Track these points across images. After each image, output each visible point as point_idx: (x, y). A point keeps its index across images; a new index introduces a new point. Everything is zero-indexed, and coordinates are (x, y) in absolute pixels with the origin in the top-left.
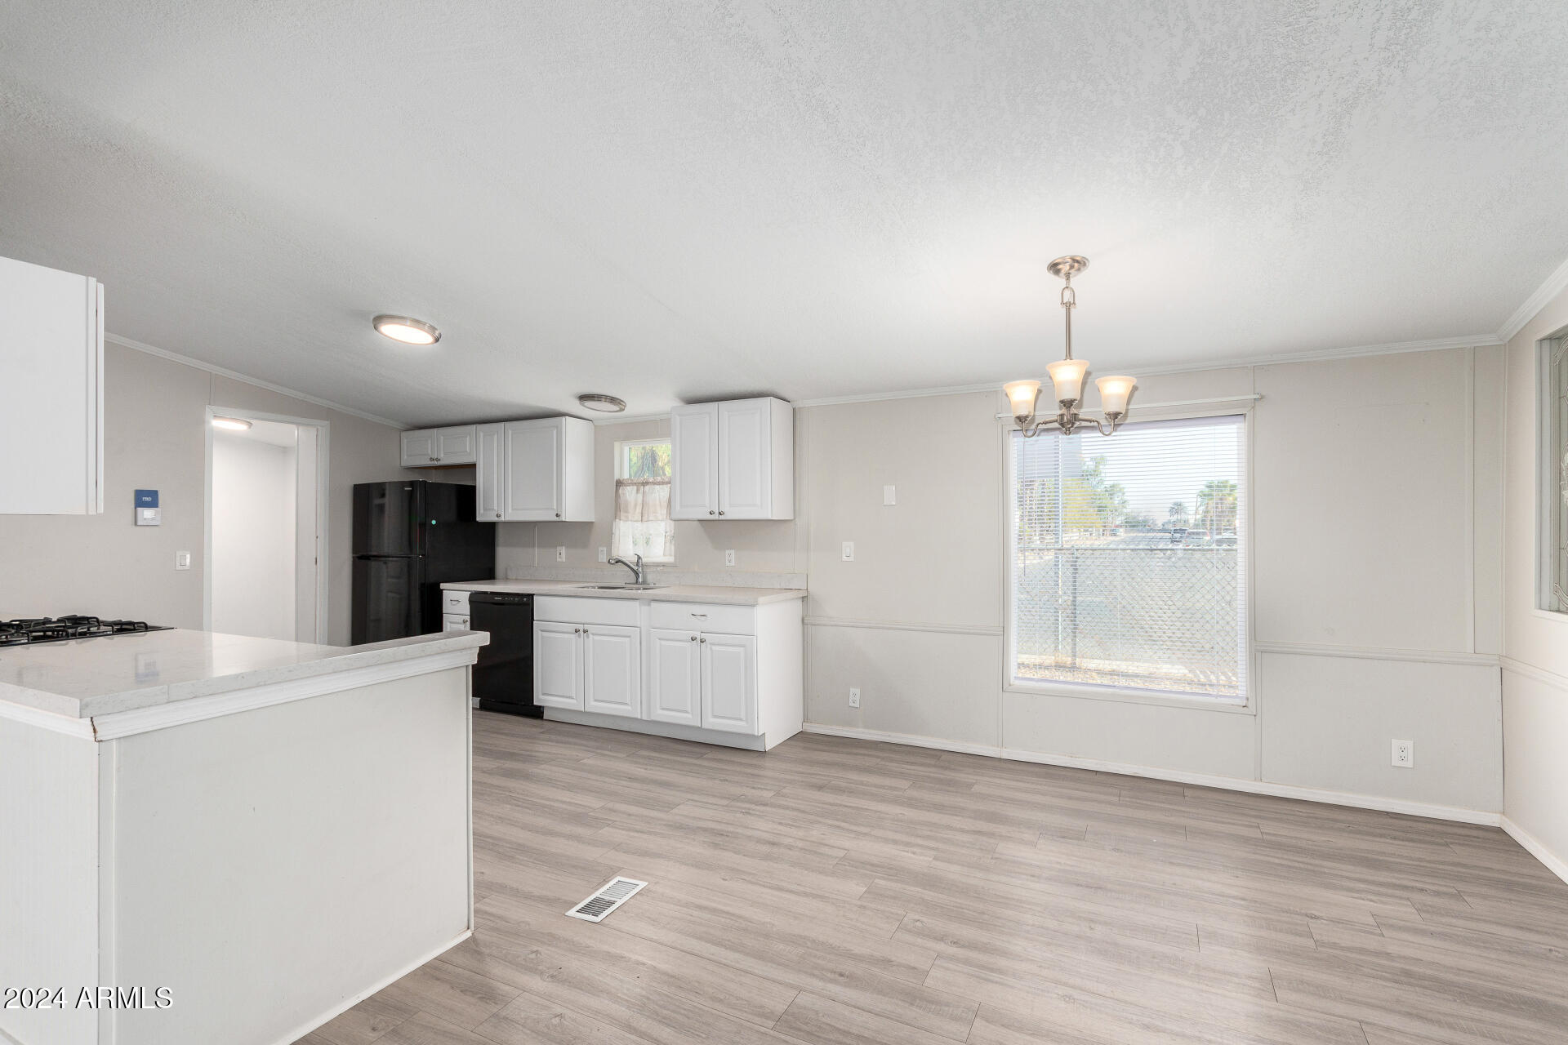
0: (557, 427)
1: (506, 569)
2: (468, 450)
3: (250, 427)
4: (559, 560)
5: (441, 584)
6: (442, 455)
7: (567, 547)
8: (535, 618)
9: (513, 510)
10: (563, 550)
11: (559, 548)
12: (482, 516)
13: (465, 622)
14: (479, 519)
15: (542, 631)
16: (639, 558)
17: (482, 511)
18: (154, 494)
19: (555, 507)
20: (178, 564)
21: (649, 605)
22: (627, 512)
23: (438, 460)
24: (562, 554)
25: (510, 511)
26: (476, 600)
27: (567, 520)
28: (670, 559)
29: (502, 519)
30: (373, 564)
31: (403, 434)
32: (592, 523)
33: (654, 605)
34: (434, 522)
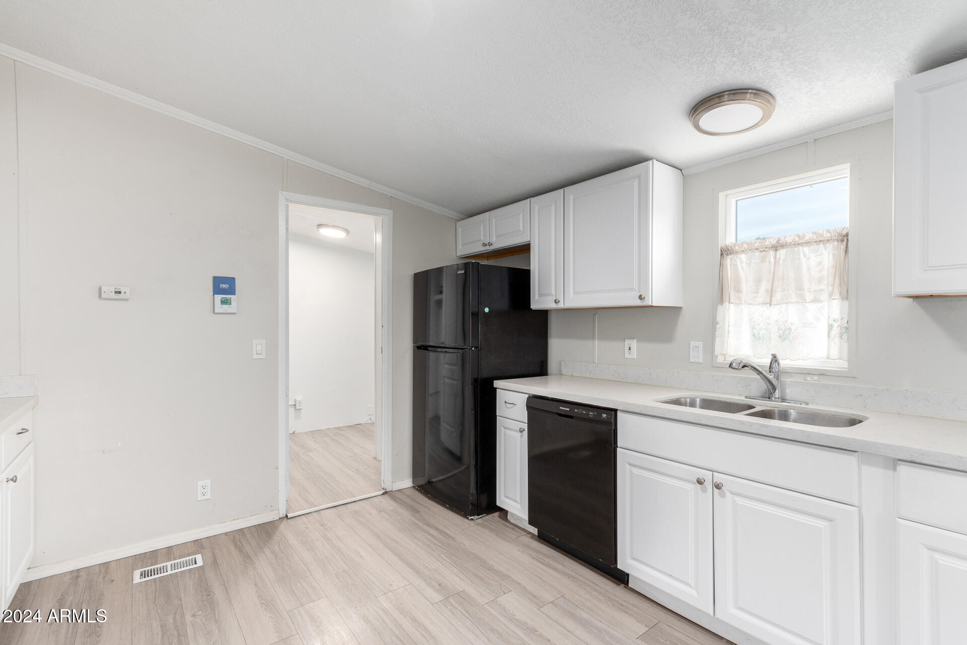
0: (639, 177)
1: (560, 363)
2: (521, 229)
3: (347, 235)
4: (627, 356)
5: (495, 382)
6: (494, 239)
7: (638, 341)
8: (619, 445)
9: (575, 293)
10: (634, 344)
11: (627, 342)
12: (536, 304)
13: (521, 431)
14: (534, 306)
15: (630, 464)
16: (775, 359)
17: (537, 297)
18: (231, 281)
19: (636, 286)
20: (254, 353)
21: (895, 469)
22: (738, 290)
23: (490, 244)
24: (633, 349)
25: (571, 295)
26: (536, 405)
27: (654, 305)
28: (842, 365)
29: (561, 305)
30: (432, 355)
31: (459, 224)
32: (679, 309)
33: (903, 469)
34: (487, 310)
